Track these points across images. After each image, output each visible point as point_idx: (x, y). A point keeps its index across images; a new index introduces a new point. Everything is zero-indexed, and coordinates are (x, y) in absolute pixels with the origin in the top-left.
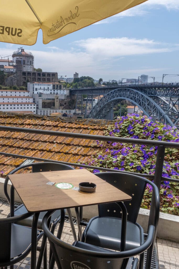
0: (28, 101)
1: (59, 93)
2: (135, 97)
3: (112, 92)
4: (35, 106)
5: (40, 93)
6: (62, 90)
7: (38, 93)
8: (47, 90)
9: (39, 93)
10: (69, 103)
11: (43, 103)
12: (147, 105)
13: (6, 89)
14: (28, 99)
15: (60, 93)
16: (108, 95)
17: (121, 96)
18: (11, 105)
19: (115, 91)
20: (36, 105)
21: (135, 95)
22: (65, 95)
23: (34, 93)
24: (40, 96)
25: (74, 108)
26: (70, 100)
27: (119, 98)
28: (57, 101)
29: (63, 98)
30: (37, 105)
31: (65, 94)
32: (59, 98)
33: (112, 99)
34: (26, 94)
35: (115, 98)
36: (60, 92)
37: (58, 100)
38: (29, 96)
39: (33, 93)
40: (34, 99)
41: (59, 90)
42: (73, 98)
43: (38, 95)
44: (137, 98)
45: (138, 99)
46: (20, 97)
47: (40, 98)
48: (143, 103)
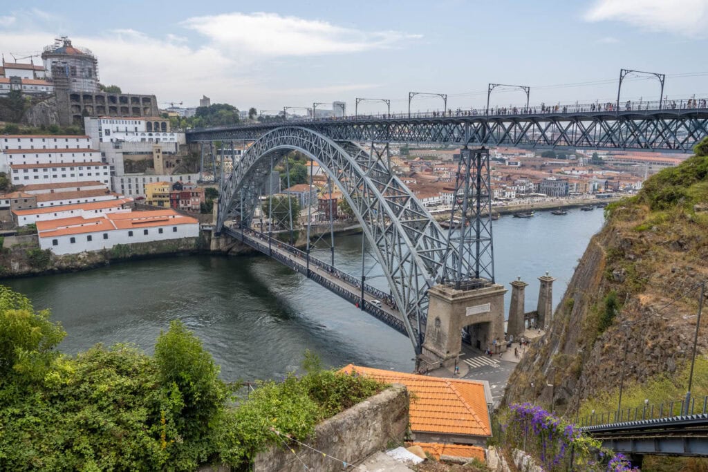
0: (88, 158)
1: (161, 140)
2: (311, 145)
3: (267, 136)
4: (108, 170)
5: (117, 140)
6: (168, 134)
7: (112, 140)
8: (133, 133)
9: (114, 140)
10: (185, 160)
11: (125, 162)
12: (334, 158)
13: (29, 133)
14: (87, 154)
15: (164, 139)
16: (261, 140)
17: (285, 143)
18: (45, 170)
19: (273, 133)
20: (108, 167)
21: (311, 141)
22: (176, 143)
23: (104, 141)
24: (117, 147)
25: (198, 170)
26: (187, 153)
27: (282, 146)
28: (158, 157)
29: (172, 149)
30: (112, 168)
31: (176, 141)
32: (163, 150)
33: (270, 150)
34: (83, 143)
35: (275, 147)
36: (165, 137)
37: (160, 154)
38: (91, 148)
39: (101, 140)
40: (103, 154)
41: (161, 134)
42: (195, 149)
43: (111, 145)
44: (313, 145)
45: (316, 148)
46: (67, 150)
47: (118, 150)
48: (325, 154)
